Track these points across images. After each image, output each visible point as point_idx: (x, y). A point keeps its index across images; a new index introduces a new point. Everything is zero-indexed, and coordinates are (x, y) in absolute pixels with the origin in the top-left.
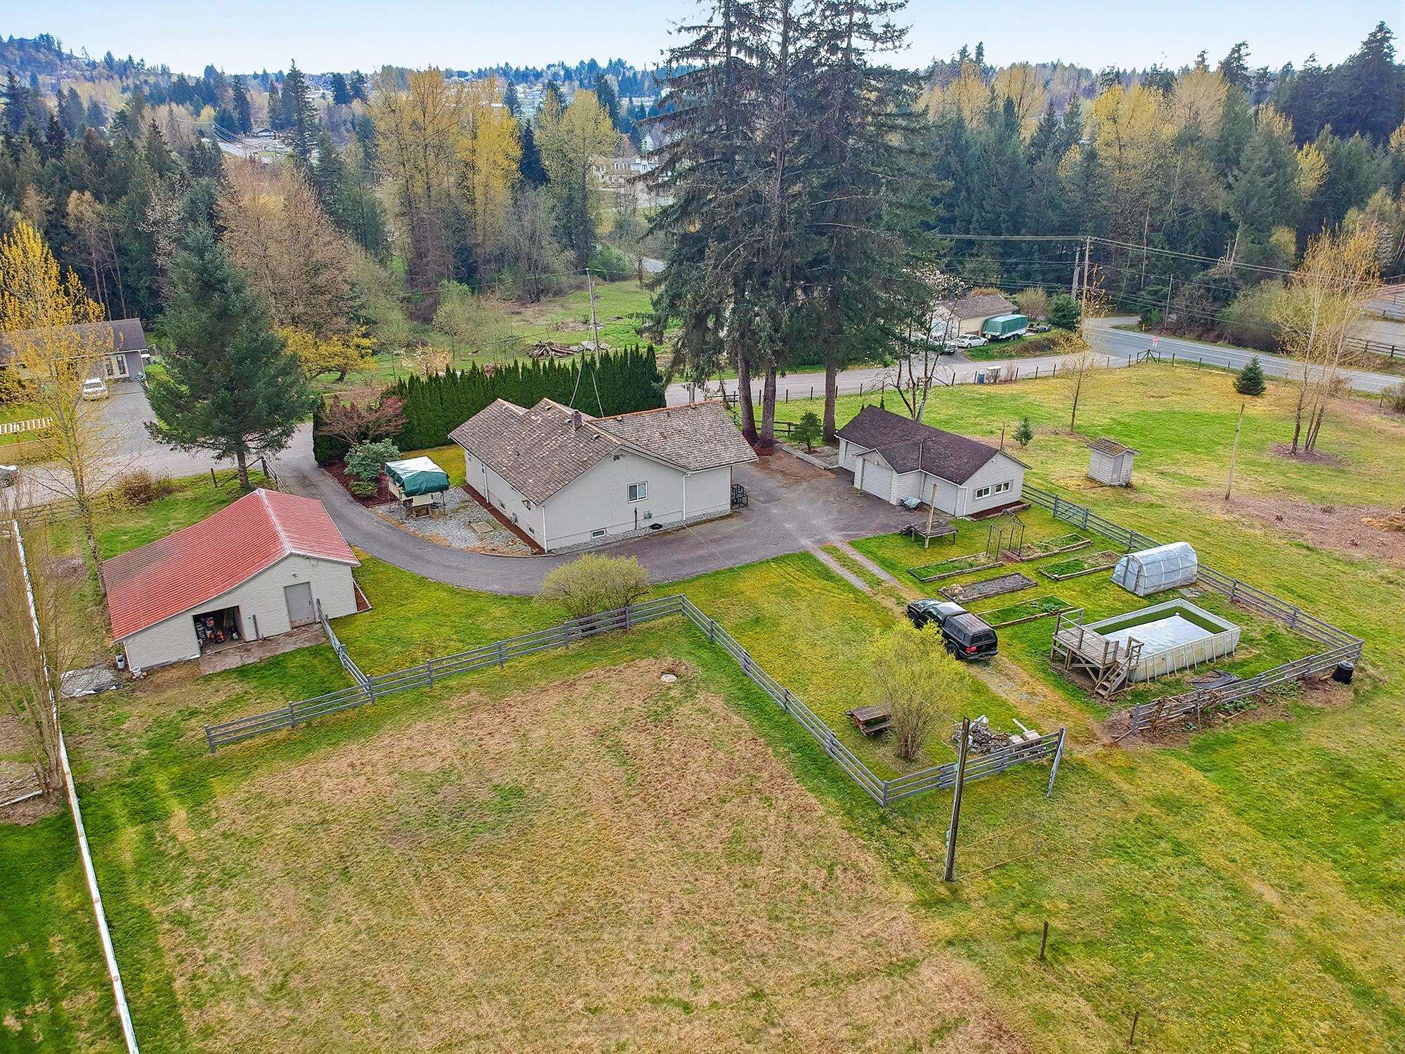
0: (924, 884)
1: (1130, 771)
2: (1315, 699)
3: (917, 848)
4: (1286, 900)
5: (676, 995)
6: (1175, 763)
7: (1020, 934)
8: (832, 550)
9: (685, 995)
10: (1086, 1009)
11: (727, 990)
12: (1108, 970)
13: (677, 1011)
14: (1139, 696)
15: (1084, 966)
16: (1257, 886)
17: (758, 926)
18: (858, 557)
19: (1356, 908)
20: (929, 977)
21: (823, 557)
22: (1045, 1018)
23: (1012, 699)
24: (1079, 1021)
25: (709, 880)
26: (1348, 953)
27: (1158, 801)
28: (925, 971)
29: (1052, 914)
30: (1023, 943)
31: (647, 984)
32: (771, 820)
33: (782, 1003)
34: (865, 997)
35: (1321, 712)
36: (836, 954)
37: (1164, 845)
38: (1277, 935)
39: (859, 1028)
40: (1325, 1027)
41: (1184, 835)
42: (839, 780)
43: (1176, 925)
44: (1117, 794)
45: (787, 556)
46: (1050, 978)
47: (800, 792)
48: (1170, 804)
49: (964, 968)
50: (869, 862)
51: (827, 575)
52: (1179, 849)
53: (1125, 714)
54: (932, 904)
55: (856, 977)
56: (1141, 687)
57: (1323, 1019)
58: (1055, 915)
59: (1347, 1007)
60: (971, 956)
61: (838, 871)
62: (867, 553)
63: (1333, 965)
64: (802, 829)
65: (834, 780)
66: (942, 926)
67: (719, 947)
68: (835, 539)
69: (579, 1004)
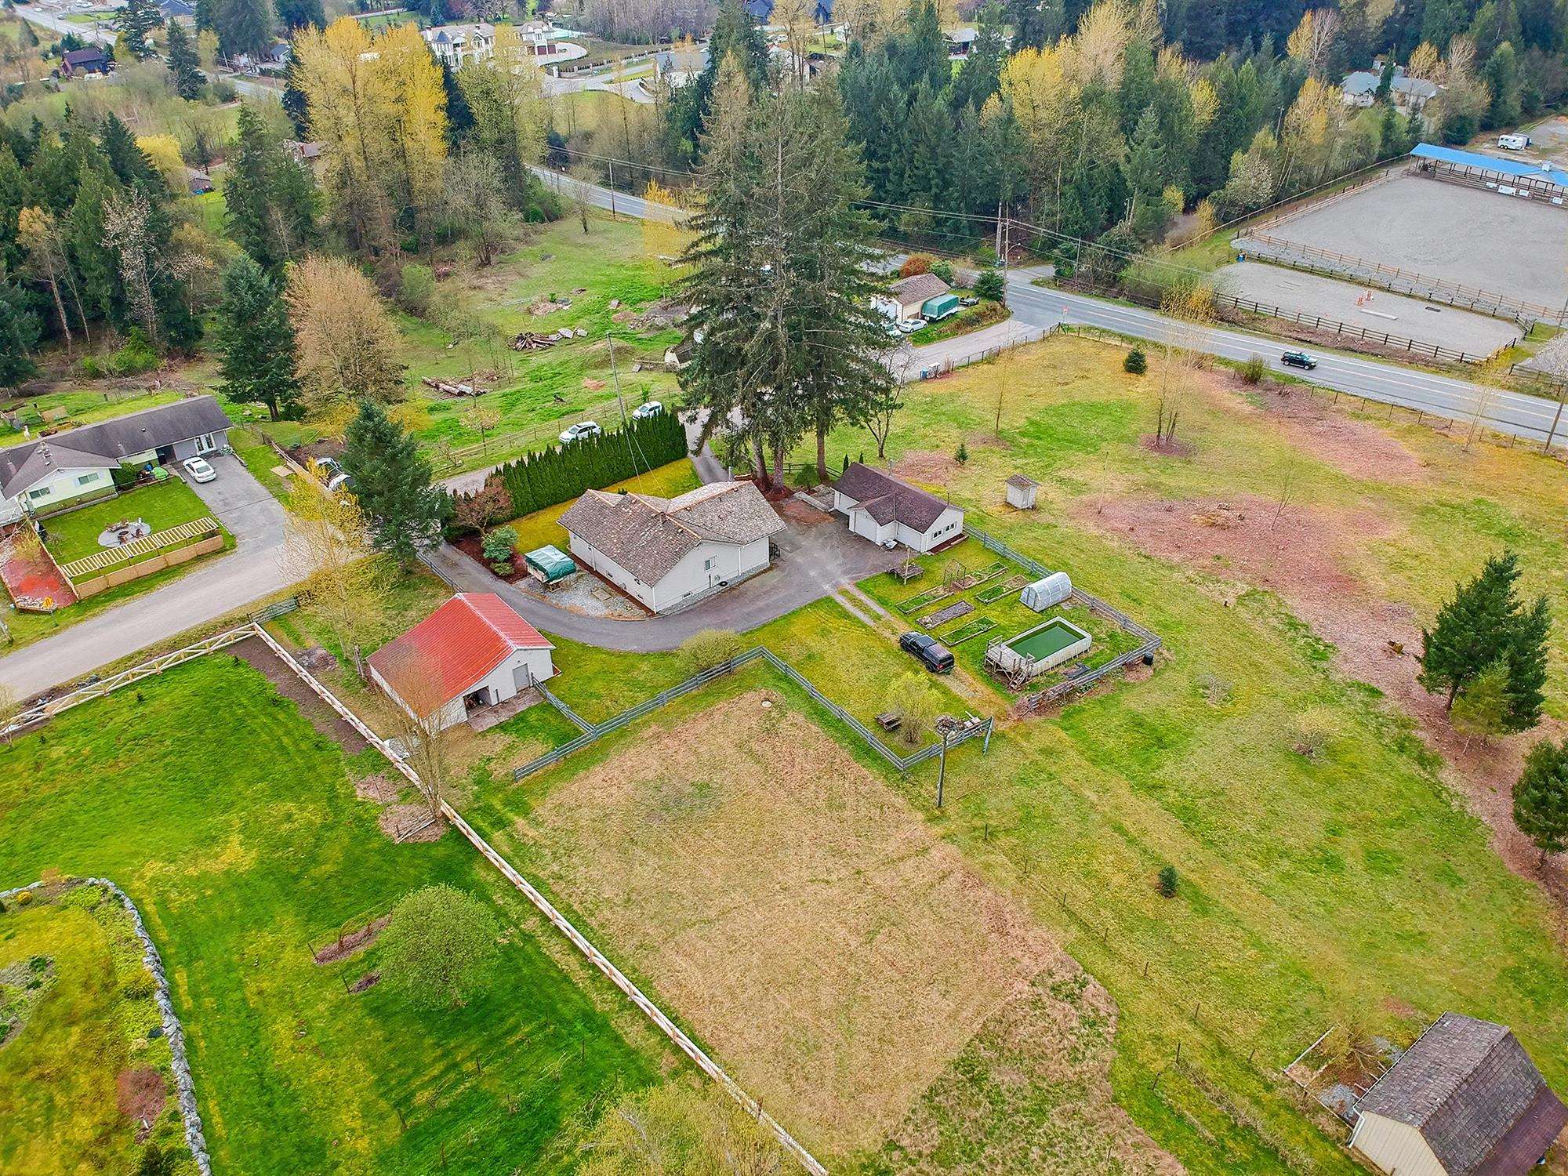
0: (928, 810)
1: (1027, 736)
2: (1131, 677)
3: (923, 791)
4: (1100, 798)
5: (821, 877)
6: (1051, 727)
7: (975, 829)
8: (844, 593)
9: (825, 876)
10: (1006, 860)
11: (844, 873)
12: (1016, 841)
13: (823, 885)
14: (1033, 687)
15: (1003, 841)
16: (1087, 793)
17: (852, 840)
18: (863, 597)
19: (1133, 799)
20: (935, 854)
21: (840, 599)
22: (988, 867)
23: (964, 696)
24: (1003, 866)
25: (822, 822)
26: (1127, 824)
27: (1042, 751)
28: (933, 852)
29: (989, 818)
30: (977, 834)
31: (806, 874)
32: (847, 785)
33: (870, 874)
34: (907, 868)
35: (1134, 686)
36: (891, 849)
37: (1044, 776)
38: (1093, 816)
39: (907, 881)
40: (1112, 857)
41: (1054, 769)
42: (877, 758)
43: (1047, 816)
44: (1021, 749)
45: (818, 601)
46: (990, 848)
47: (859, 769)
48: (1047, 752)
49: (951, 849)
50: (899, 802)
51: (846, 615)
52: (1051, 777)
53: (1026, 699)
54: (932, 819)
55: (901, 859)
56: (1035, 680)
57: (1111, 854)
58: (991, 818)
59: (1123, 848)
60: (953, 842)
61: (885, 808)
62: (868, 592)
63: (1119, 829)
64: (863, 789)
65: (875, 759)
66: (938, 830)
67: (835, 853)
68: (845, 582)
69: (778, 887)
